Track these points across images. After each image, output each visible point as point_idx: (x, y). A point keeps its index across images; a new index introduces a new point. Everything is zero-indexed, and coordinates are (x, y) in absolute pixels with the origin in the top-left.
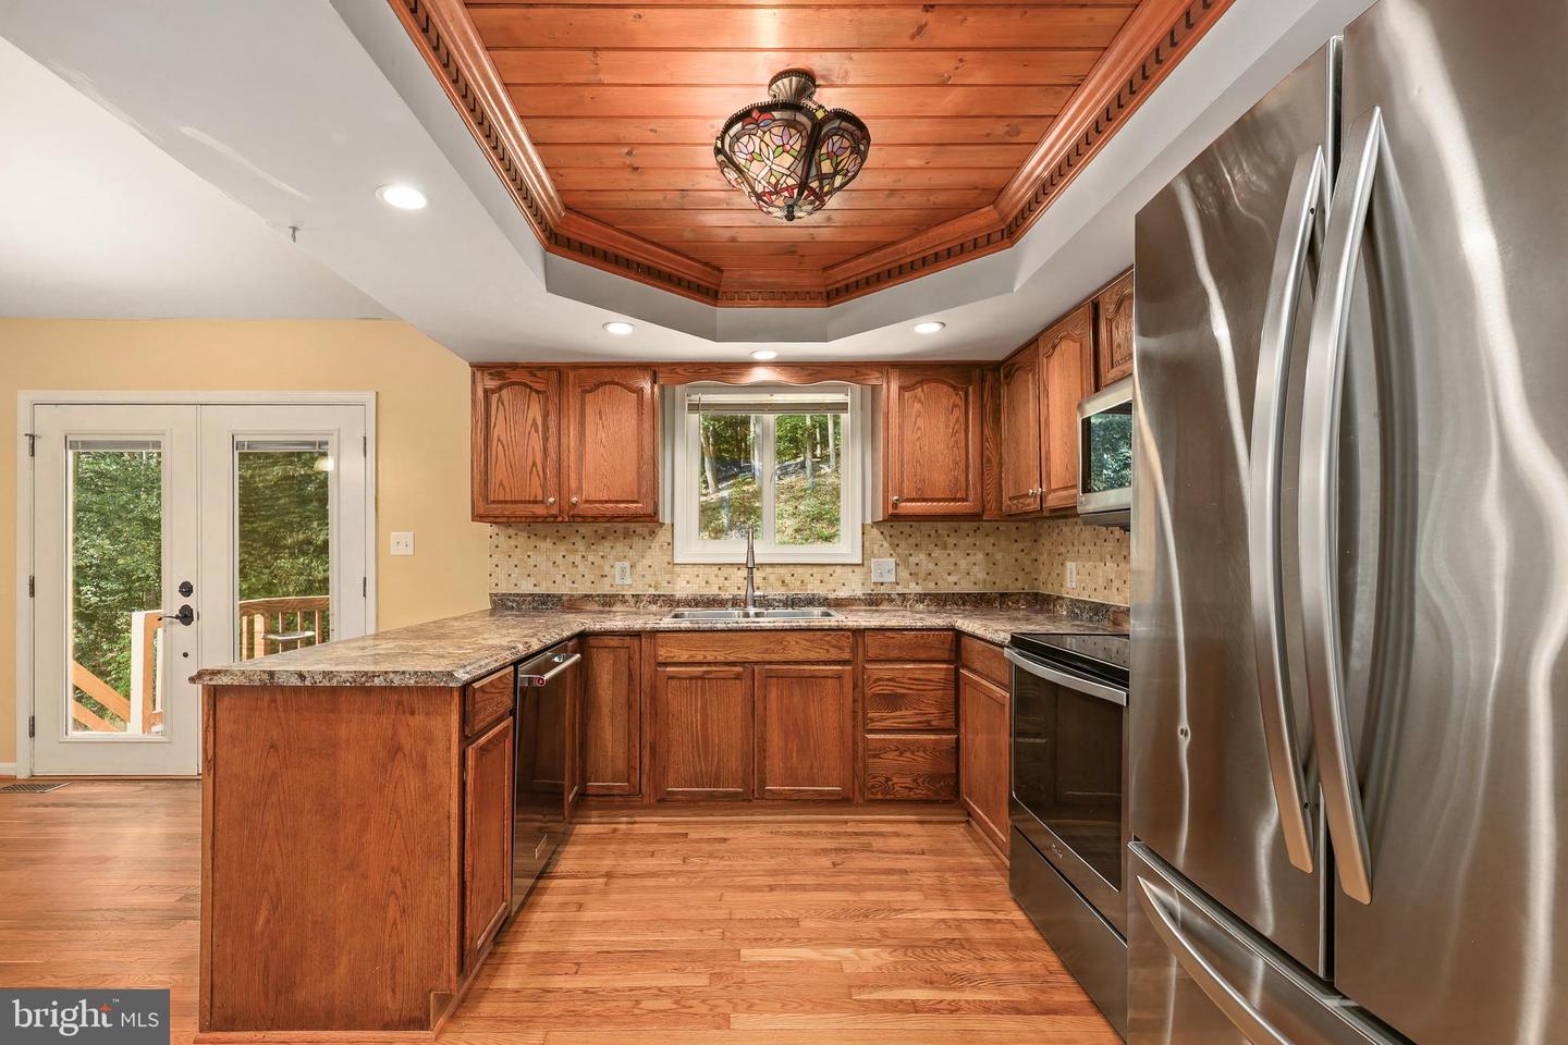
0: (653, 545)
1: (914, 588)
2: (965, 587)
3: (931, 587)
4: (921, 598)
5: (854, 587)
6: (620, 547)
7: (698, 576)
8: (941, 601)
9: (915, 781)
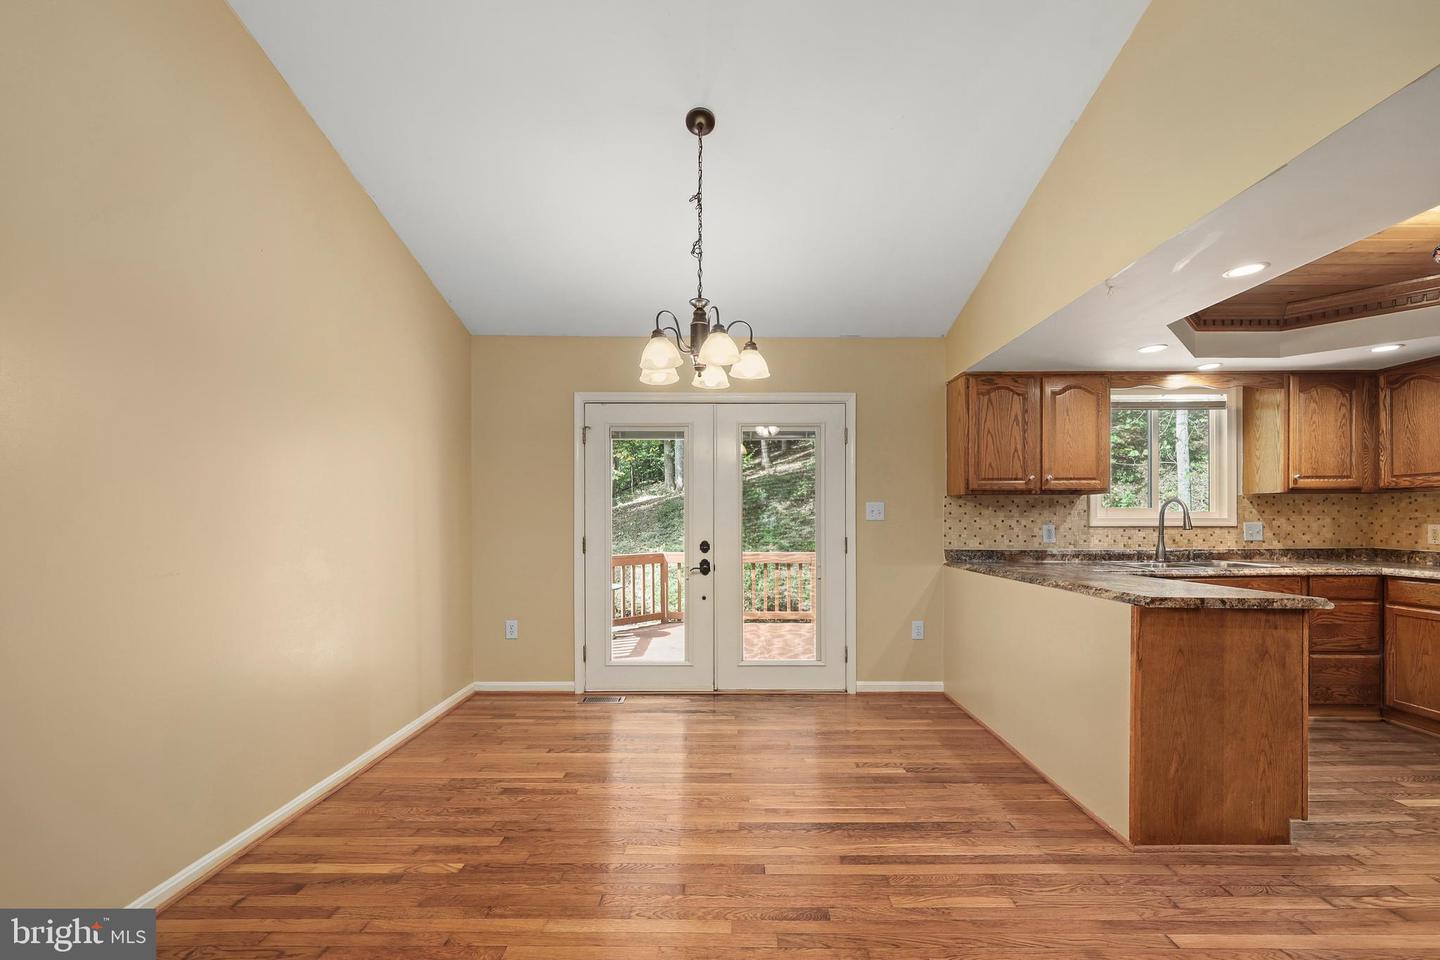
0: (1072, 512)
1: (1277, 545)
2: (1316, 544)
3: (1289, 544)
4: (1285, 552)
5: (1230, 543)
6: (1046, 514)
7: (1107, 536)
8: (1300, 555)
9: (1348, 690)
